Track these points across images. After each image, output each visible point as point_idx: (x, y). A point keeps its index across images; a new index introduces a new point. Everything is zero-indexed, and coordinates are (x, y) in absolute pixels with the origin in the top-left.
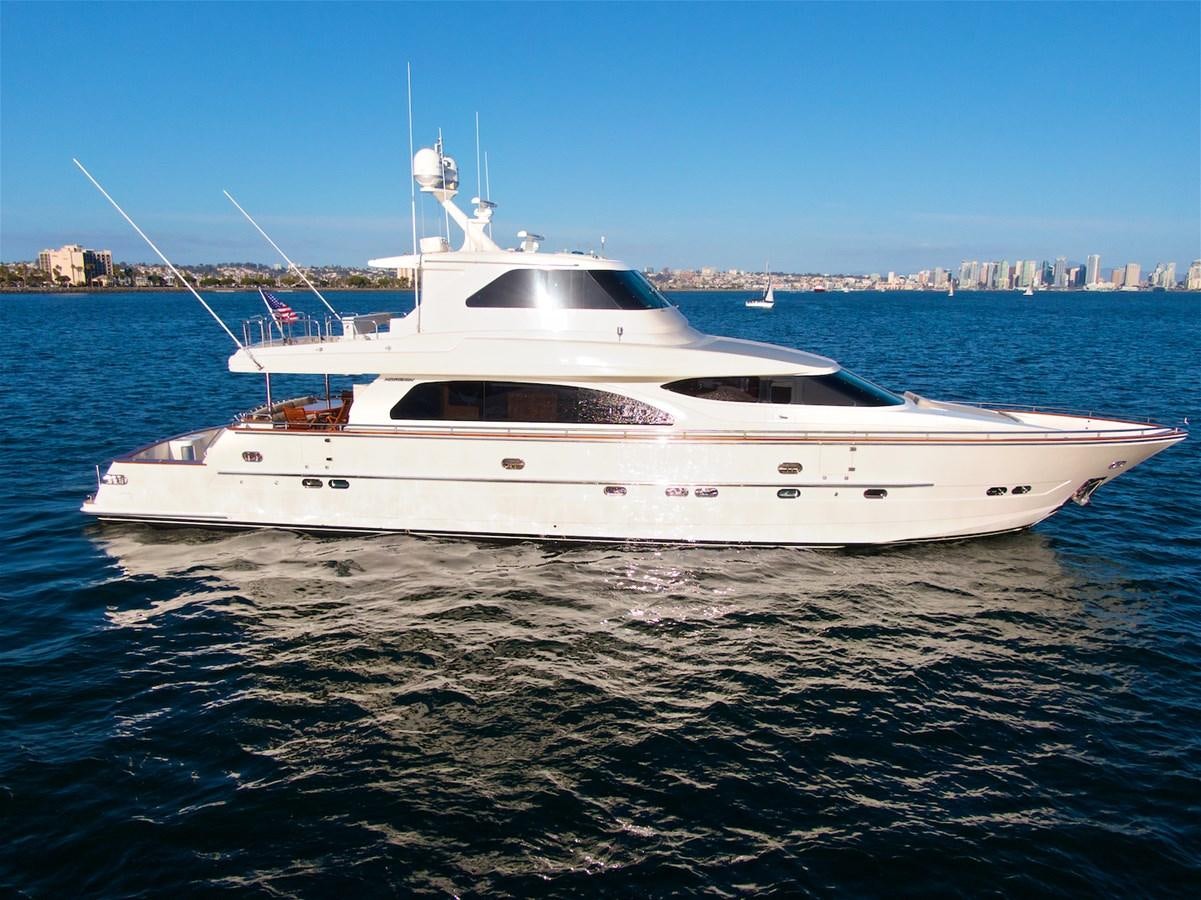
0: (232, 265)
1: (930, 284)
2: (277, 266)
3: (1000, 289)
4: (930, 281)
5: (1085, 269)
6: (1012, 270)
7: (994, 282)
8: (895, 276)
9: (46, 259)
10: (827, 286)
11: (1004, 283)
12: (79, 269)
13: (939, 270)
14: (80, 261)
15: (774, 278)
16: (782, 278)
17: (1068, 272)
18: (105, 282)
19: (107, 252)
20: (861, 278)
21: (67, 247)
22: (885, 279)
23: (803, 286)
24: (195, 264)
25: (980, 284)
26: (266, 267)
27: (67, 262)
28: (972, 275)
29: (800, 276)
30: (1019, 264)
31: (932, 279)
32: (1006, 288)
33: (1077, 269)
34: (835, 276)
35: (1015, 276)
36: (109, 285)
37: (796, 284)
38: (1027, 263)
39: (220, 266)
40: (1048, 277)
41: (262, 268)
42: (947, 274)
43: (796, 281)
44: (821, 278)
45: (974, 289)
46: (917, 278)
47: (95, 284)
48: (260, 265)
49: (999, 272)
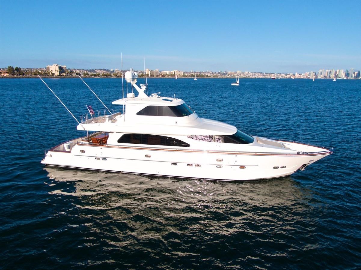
0: (99, 69)
1: (309, 77)
2: (112, 70)
3: (331, 78)
4: (309, 76)
5: (360, 72)
6: (336, 72)
7: (329, 76)
8: (298, 74)
9: (48, 68)
10: (276, 77)
11: (333, 76)
12: (57, 71)
13: (312, 72)
14: (58, 69)
15: (259, 74)
16: (262, 74)
17: (354, 73)
18: (64, 75)
19: (65, 66)
20: (287, 74)
21: (54, 65)
22: (294, 75)
23: (268, 77)
24: (89, 69)
25: (325, 77)
26: (109, 70)
27: (54, 69)
28: (322, 74)
29: (268, 73)
30: (338, 71)
31: (310, 75)
32: (333, 78)
33: (357, 72)
34: (278, 74)
35: (336, 74)
36: (65, 76)
37: (266, 76)
38: (340, 70)
39: (96, 70)
40: (347, 75)
41: (108, 70)
42: (314, 74)
43: (266, 75)
44: (274, 74)
45: (323, 78)
46: (304, 74)
47: (62, 75)
48: (107, 69)
49: (331, 73)
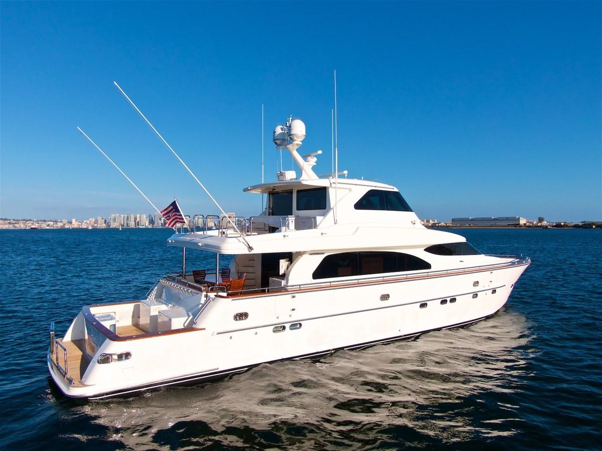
1: (96, 225)
3: (131, 227)
4: (95, 223)
6: (136, 219)
7: (127, 224)
8: (76, 221)
10: (35, 226)
11: (132, 224)
16: (7, 222)
17: (160, 219)
20: (56, 222)
22: (71, 223)
23: (21, 226)
25: (121, 225)
28: (116, 220)
29: (19, 220)
30: (138, 216)
31: (96, 222)
32: (133, 227)
34: (41, 221)
35: (137, 221)
37: (16, 225)
38: (142, 215)
40: (152, 222)
42: (104, 220)
43: (15, 223)
44: (32, 222)
45: (118, 227)
46: (88, 222)
49: (129, 219)
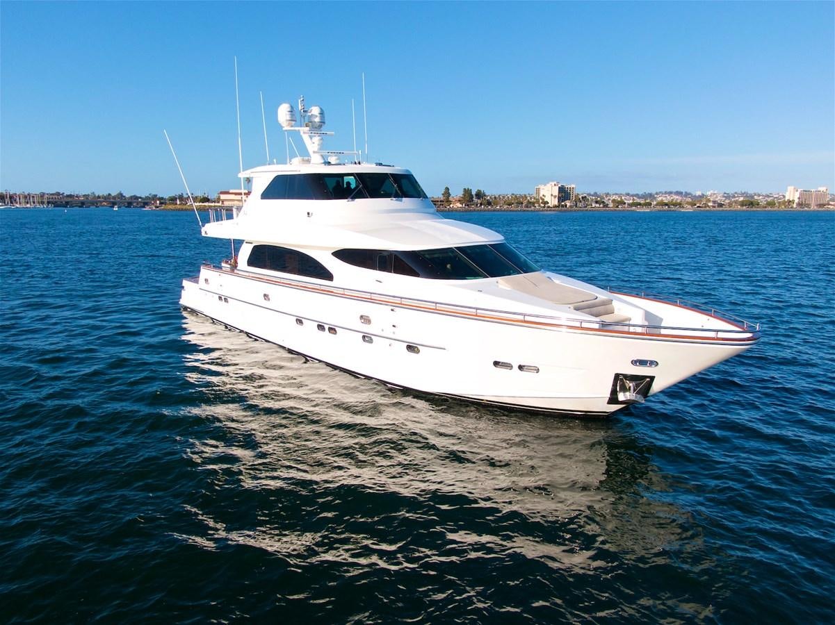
0: (666, 193)
2: (698, 193)
9: (538, 191)
12: (555, 197)
14: (556, 192)
18: (568, 204)
19: (573, 186)
21: (551, 183)
24: (640, 193)
26: (689, 194)
27: (549, 193)
36: (570, 206)
39: (657, 194)
41: (687, 194)
47: (563, 206)
48: (686, 192)
